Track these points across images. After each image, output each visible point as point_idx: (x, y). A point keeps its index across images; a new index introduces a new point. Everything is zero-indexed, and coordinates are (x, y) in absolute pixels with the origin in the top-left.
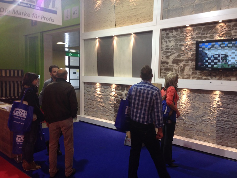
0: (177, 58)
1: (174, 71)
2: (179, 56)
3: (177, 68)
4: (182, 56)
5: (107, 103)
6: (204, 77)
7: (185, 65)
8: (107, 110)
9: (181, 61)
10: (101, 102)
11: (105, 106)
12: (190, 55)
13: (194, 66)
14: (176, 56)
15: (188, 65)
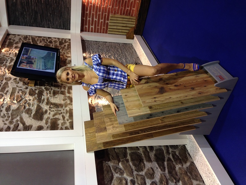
12: (31, 98)
13: (50, 93)
14: (27, 115)
15: (48, 99)
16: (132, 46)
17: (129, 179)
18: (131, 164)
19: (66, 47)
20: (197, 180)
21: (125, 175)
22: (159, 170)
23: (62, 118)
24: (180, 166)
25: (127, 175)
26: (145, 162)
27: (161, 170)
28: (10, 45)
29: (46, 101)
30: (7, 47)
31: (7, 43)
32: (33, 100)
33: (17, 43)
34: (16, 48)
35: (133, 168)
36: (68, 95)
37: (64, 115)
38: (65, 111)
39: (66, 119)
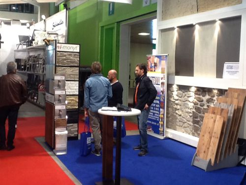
5: (184, 110)
8: (184, 119)
10: (178, 110)
11: (182, 115)
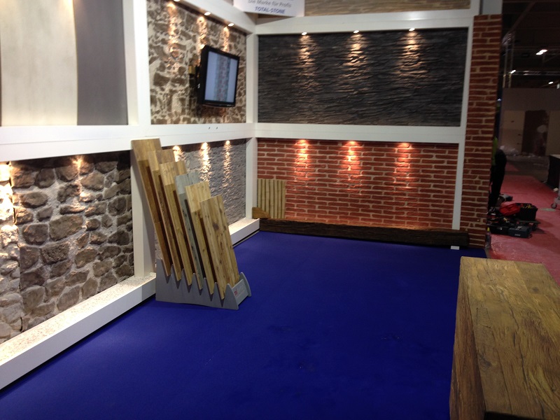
0: (159, 72)
1: (158, 103)
2: (162, 68)
3: (161, 97)
4: (166, 70)
6: (192, 119)
7: (172, 92)
9: (165, 80)
12: (176, 70)
13: (183, 94)
14: (158, 66)
15: (175, 91)
16: (243, 217)
17: (103, 193)
18: (115, 198)
19: (235, 116)
20: (101, 283)
21: (105, 189)
22: (110, 235)
23: (157, 110)
24: (113, 264)
25: (106, 191)
26: (117, 217)
27: (110, 237)
28: (232, 38)
29: (174, 89)
30: (231, 35)
31: (235, 34)
32: (174, 73)
33: (236, 47)
34: (230, 47)
35: (112, 201)
36: (182, 118)
37: (160, 113)
38: (164, 114)
39: (156, 115)
